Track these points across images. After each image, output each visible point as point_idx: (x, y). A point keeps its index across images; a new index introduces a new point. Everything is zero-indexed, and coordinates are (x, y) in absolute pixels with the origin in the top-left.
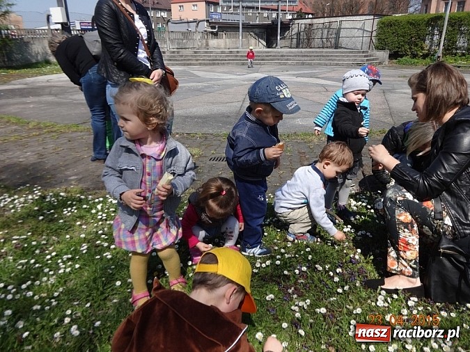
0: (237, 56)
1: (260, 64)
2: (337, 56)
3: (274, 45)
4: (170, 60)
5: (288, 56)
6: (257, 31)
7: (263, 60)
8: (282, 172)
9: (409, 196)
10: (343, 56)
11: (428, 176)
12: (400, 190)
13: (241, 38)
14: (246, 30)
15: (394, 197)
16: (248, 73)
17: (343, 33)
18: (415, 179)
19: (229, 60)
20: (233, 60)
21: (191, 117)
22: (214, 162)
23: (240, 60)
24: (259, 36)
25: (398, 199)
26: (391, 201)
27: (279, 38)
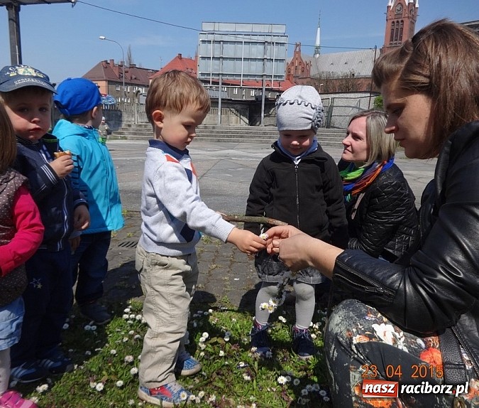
0: (212, 132)
1: (238, 141)
2: (328, 136)
3: (258, 123)
4: (135, 134)
5: (271, 133)
6: (239, 107)
7: (242, 137)
8: (214, 266)
9: (386, 332)
10: (336, 136)
11: (426, 273)
12: (361, 316)
13: (219, 114)
14: (226, 106)
15: (345, 334)
16: (221, 149)
17: (335, 112)
18: (390, 287)
19: (203, 136)
20: (207, 136)
21: (125, 191)
22: (124, 248)
23: (215, 136)
24: (241, 113)
25: (356, 340)
26: (339, 344)
27: (263, 115)
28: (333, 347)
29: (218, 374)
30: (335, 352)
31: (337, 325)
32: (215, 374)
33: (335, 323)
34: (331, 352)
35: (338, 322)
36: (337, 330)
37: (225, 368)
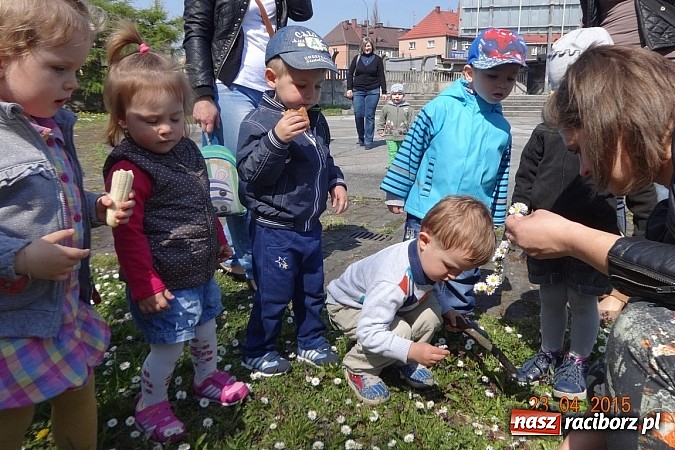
3: (540, 91)
12: (664, 319)
15: (640, 343)
22: (357, 239)
25: (658, 351)
26: (629, 355)
28: (620, 359)
29: (454, 386)
30: (623, 366)
31: (627, 329)
32: (449, 387)
33: (624, 326)
34: (617, 365)
35: (629, 325)
36: (626, 336)
37: (463, 380)
